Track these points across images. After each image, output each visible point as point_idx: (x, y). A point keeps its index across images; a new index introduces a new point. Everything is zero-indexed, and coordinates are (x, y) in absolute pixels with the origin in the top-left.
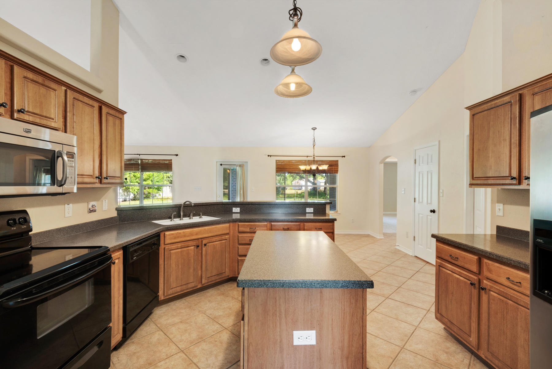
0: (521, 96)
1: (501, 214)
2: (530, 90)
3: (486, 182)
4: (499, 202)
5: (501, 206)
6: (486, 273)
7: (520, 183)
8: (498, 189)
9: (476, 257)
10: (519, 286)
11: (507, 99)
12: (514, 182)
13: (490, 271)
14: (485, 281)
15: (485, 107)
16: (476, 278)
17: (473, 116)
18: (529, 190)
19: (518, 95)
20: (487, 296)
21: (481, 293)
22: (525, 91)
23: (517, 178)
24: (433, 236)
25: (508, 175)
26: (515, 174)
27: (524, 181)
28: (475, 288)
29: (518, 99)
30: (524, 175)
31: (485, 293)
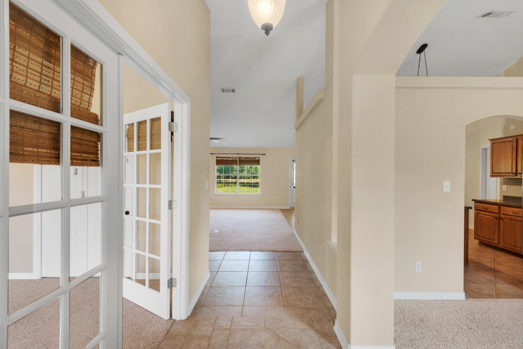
0: (517, 139)
1: (506, 190)
2: (521, 138)
3: (500, 175)
4: (504, 184)
5: (506, 186)
6: (502, 212)
7: (516, 175)
8: (504, 178)
9: (498, 206)
10: (517, 214)
11: (510, 139)
12: (514, 175)
13: (504, 211)
14: (502, 216)
15: (499, 141)
16: (497, 215)
17: (493, 144)
18: (522, 178)
19: (516, 139)
20: (503, 221)
21: (500, 220)
22: (519, 137)
23: (515, 173)
24: (473, 200)
25: (511, 172)
26: (514, 171)
27: (518, 175)
28: (497, 219)
29: (516, 140)
30: (518, 172)
31: (502, 220)
